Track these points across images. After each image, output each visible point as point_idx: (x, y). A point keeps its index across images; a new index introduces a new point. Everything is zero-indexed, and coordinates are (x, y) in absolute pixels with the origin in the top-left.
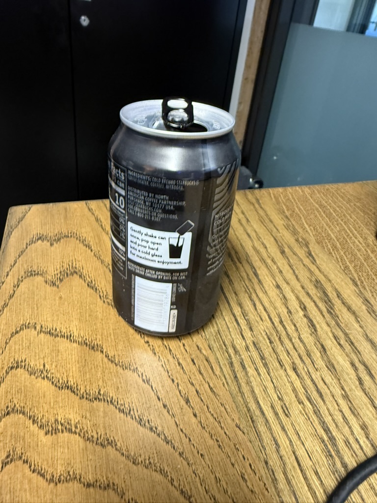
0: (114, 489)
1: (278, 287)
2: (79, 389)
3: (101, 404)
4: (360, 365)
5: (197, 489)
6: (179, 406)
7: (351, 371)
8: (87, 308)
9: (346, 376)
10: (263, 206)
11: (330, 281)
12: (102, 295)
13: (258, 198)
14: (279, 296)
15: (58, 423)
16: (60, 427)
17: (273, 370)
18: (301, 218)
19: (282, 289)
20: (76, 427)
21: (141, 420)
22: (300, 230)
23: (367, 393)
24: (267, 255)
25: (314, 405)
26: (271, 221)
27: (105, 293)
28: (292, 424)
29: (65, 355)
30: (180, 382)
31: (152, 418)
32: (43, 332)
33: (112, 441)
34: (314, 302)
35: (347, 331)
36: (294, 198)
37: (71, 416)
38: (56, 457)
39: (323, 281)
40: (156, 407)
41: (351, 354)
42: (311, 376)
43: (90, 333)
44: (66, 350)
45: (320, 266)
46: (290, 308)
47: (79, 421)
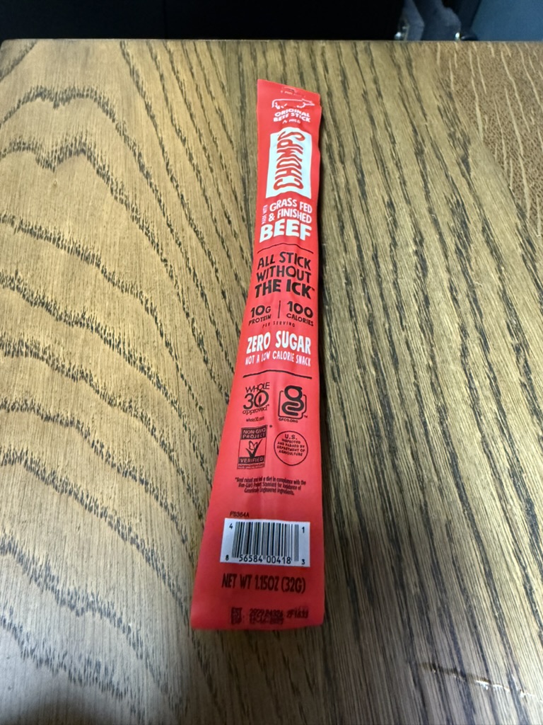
0: (78, 428)
1: (391, 205)
2: (57, 308)
3: (83, 330)
4: (475, 331)
5: (182, 445)
6: (186, 347)
7: (456, 338)
8: (90, 204)
9: (444, 344)
10: (414, 72)
11: (480, 206)
12: (115, 188)
13: (412, 56)
14: (387, 220)
15: (23, 345)
16: (24, 350)
17: (336, 320)
18: (474, 98)
19: (396, 209)
20: (45, 353)
21: (131, 356)
22: (464, 119)
23: (467, 369)
24: (392, 154)
25: (379, 373)
26: (419, 100)
27: (120, 186)
28: (339, 391)
29: (46, 264)
30: (197, 318)
31: (146, 355)
32: (22, 229)
33: (87, 375)
34: (440, 234)
35: (475, 283)
36: (475, 63)
37: (41, 340)
38: (13, 383)
39: (469, 204)
40: (155, 344)
41: (466, 314)
42: (391, 336)
43: (87, 239)
44: (49, 257)
45: (474, 181)
46: (397, 239)
47: (49, 347)
